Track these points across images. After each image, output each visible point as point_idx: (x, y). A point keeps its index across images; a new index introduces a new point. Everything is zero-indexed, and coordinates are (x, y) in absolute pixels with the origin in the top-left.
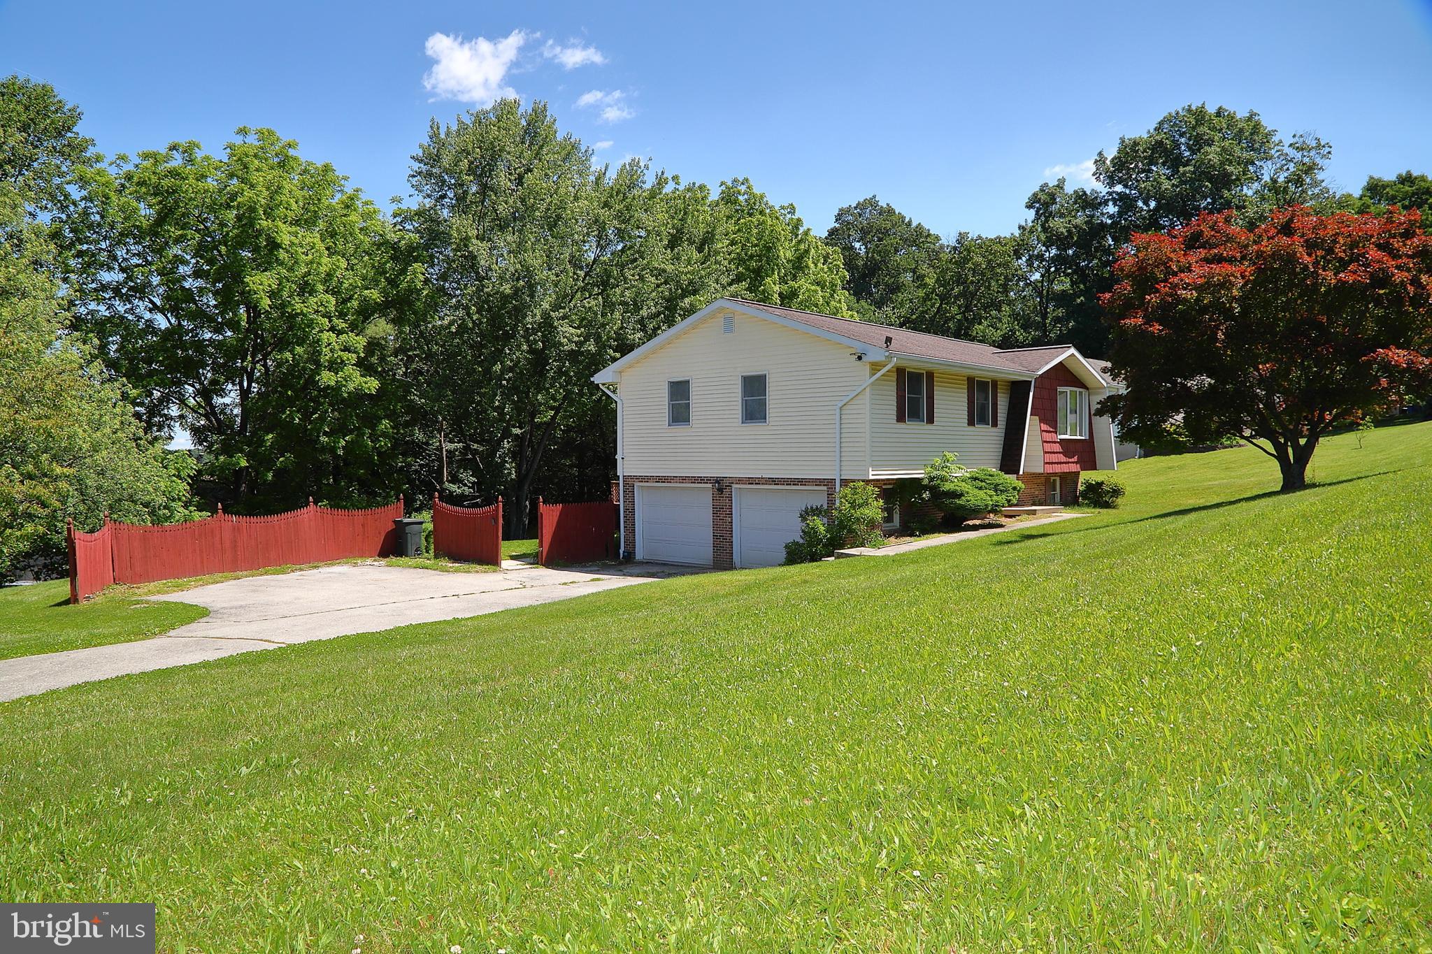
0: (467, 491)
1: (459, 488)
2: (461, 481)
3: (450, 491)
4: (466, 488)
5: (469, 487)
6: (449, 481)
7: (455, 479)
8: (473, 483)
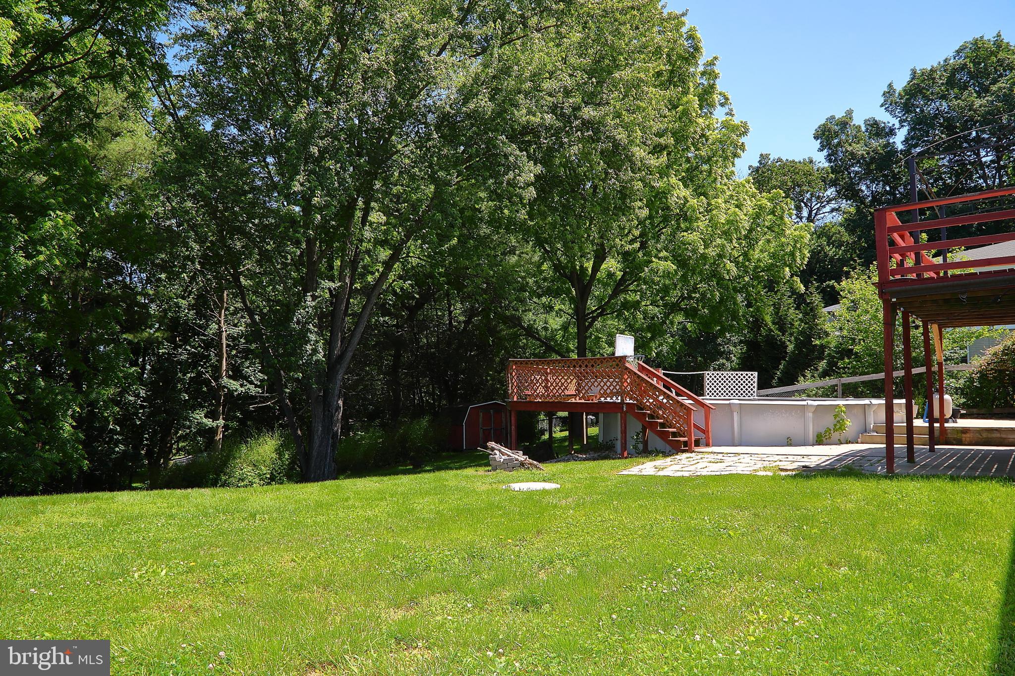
0: (253, 390)
1: (242, 386)
2: (246, 378)
3: (229, 389)
4: (252, 387)
5: (256, 386)
6: (229, 377)
7: (237, 374)
8: (262, 381)
